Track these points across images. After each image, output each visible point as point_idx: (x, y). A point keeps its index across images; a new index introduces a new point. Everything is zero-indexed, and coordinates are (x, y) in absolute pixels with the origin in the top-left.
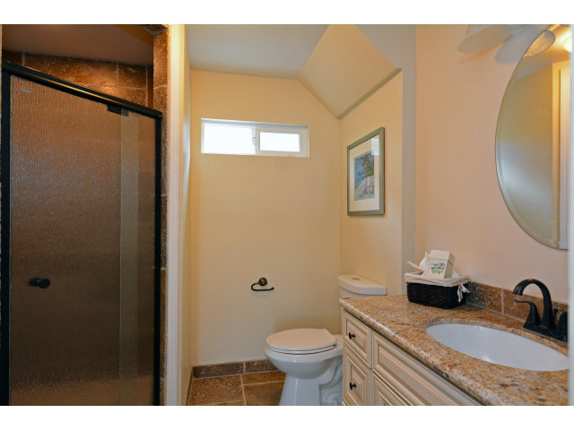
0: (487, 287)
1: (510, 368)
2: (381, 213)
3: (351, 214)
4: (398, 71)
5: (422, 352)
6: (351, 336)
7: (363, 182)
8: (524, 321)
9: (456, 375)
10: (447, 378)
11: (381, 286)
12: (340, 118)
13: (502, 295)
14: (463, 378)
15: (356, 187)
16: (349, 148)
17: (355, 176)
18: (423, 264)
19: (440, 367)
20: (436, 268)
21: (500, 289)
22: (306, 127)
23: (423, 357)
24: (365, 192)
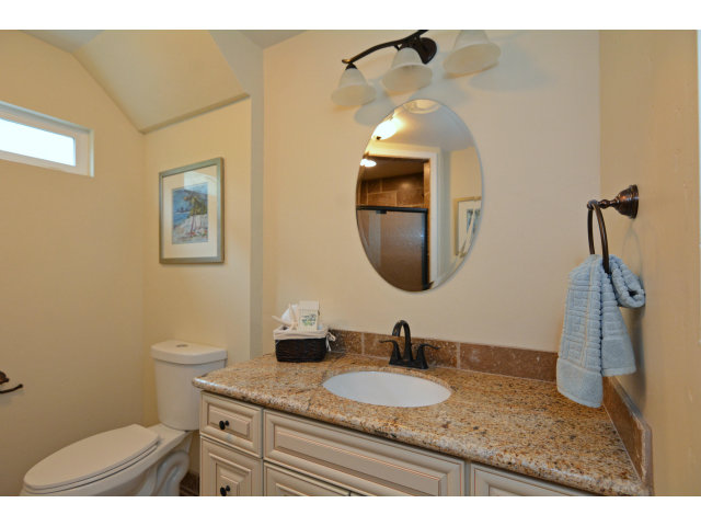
0: (348, 333)
1: (427, 407)
2: (220, 261)
3: (164, 262)
4: (244, 97)
5: (354, 418)
6: (223, 425)
7: (189, 222)
8: (388, 359)
9: (404, 431)
10: (395, 440)
11: (219, 350)
12: (144, 132)
13: (363, 338)
14: (414, 433)
15: (175, 227)
16: (163, 175)
17: (174, 213)
18: (286, 317)
19: (383, 430)
20: (309, 319)
21: (360, 333)
22: (88, 132)
23: (358, 423)
24: (192, 234)
